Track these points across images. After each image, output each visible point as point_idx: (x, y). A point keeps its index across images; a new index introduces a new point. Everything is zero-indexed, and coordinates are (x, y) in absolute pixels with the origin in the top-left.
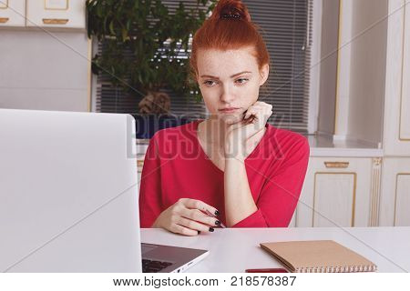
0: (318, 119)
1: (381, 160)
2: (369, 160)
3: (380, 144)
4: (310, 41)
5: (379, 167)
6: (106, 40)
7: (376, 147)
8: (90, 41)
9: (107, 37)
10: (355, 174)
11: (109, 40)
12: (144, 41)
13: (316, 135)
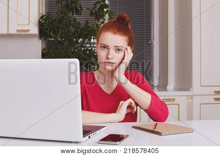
0: (159, 79)
1: (192, 97)
2: (186, 97)
3: (191, 89)
4: (153, 39)
5: (191, 101)
6: (49, 41)
7: (189, 91)
8: (41, 41)
9: (49, 39)
10: (178, 104)
11: (51, 40)
12: (68, 40)
13: (158, 87)
